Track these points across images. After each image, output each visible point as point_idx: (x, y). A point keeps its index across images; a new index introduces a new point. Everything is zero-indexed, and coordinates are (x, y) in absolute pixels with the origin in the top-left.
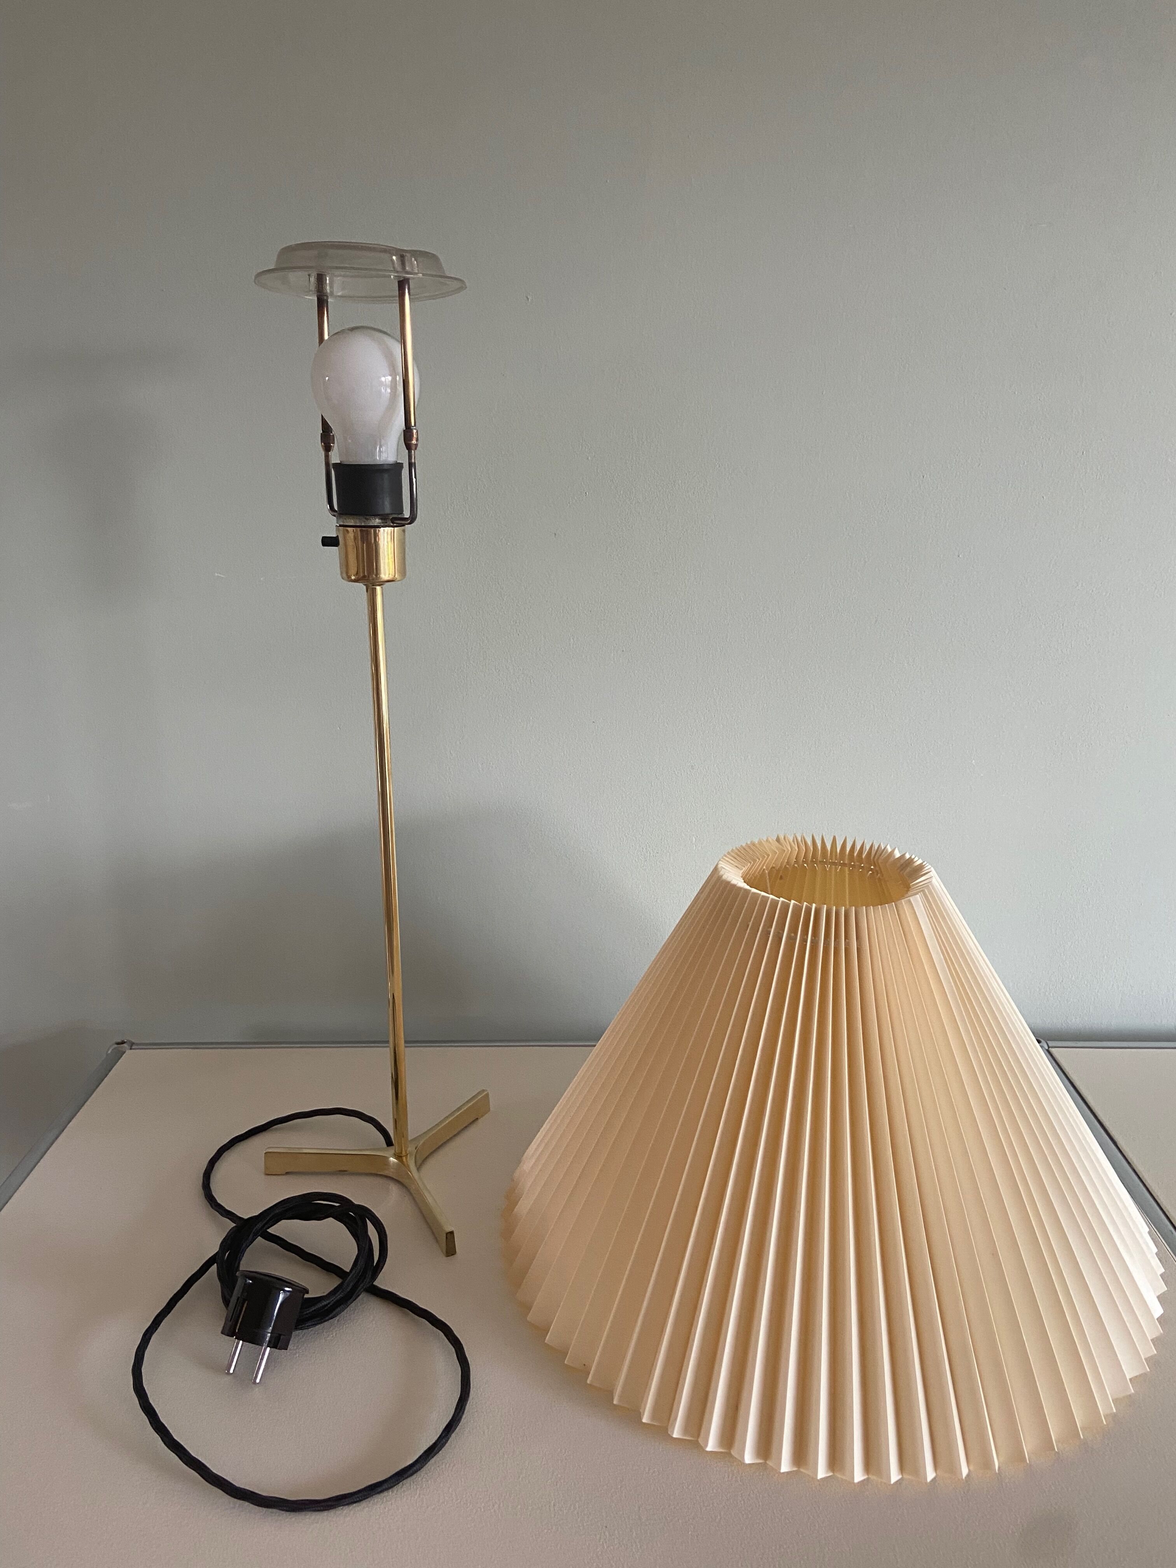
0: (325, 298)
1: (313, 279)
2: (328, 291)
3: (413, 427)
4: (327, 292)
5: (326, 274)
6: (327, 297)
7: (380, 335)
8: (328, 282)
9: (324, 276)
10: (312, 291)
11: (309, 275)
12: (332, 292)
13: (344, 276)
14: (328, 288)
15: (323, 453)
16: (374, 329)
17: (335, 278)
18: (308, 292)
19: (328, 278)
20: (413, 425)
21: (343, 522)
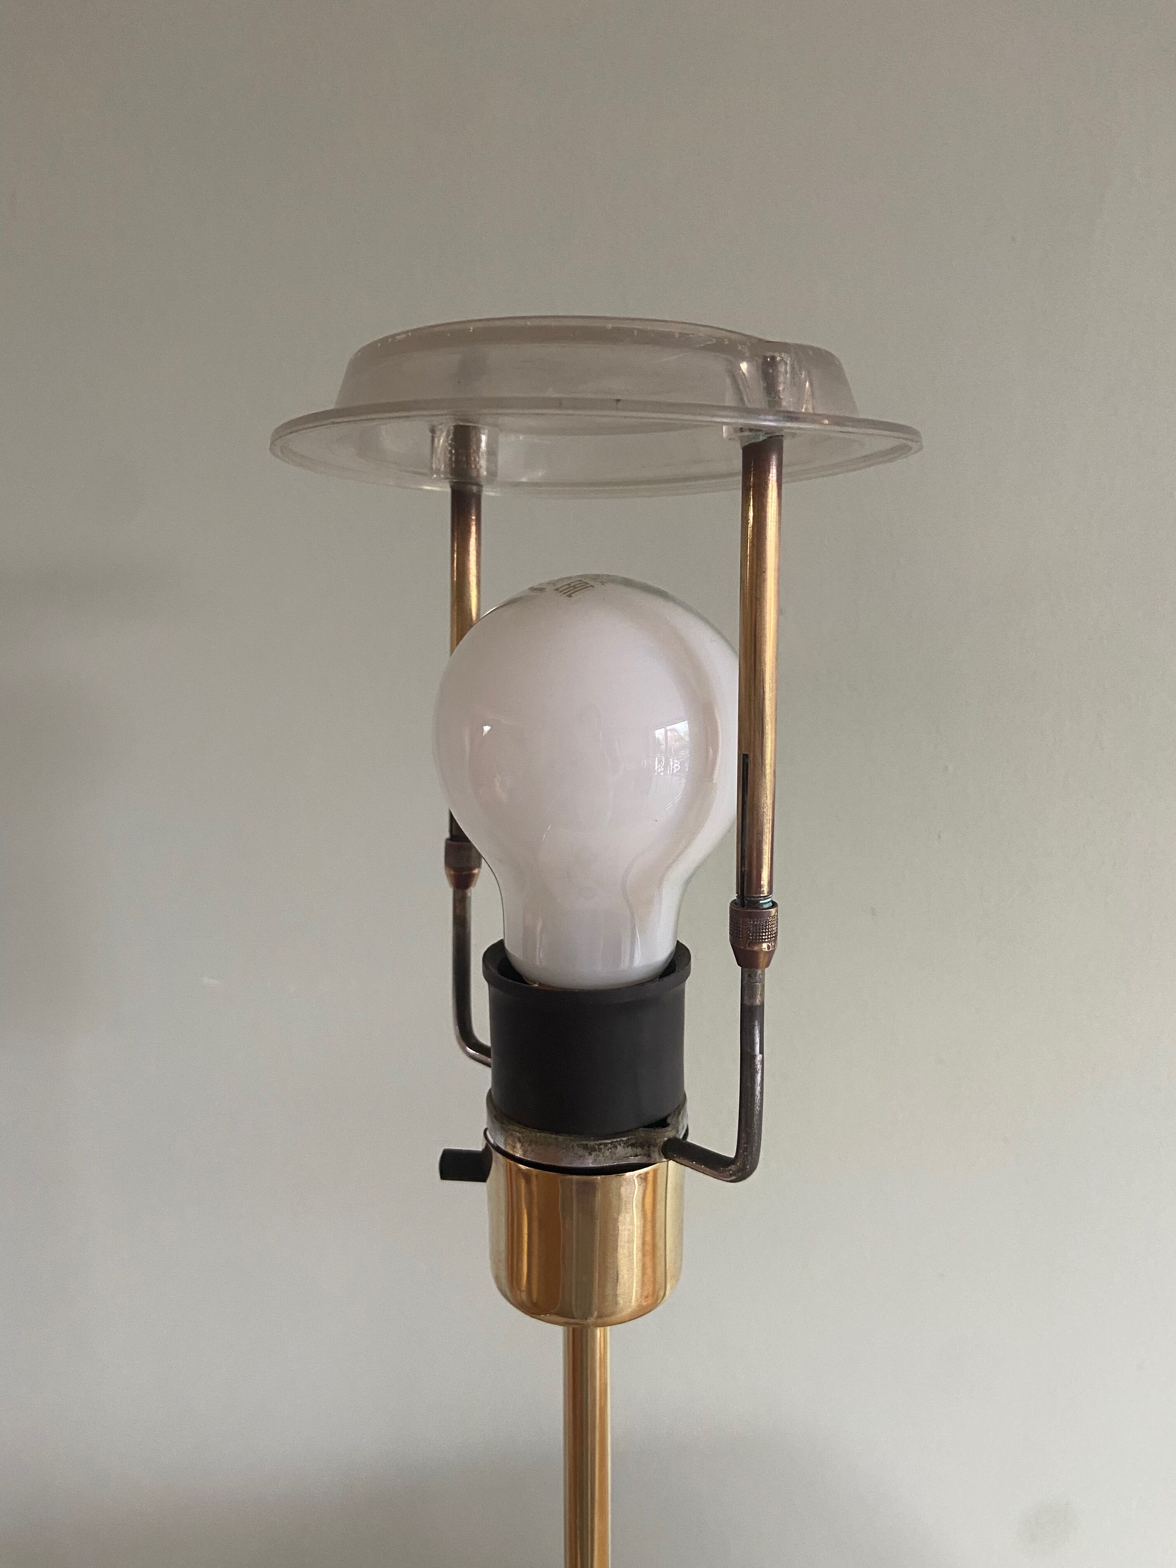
0: (475, 488)
1: (442, 441)
2: (484, 473)
3: (765, 898)
4: (478, 475)
5: (480, 426)
6: (479, 486)
7: (658, 604)
8: (483, 445)
9: (473, 434)
10: (438, 471)
11: (433, 431)
12: (492, 474)
13: (528, 431)
14: (483, 462)
15: (447, 892)
16: (628, 583)
17: (502, 438)
18: (428, 473)
19: (484, 438)
20: (765, 889)
21: (506, 1144)
